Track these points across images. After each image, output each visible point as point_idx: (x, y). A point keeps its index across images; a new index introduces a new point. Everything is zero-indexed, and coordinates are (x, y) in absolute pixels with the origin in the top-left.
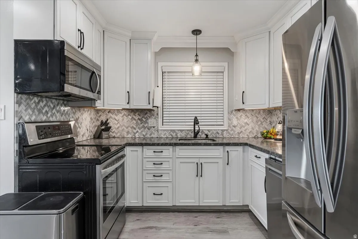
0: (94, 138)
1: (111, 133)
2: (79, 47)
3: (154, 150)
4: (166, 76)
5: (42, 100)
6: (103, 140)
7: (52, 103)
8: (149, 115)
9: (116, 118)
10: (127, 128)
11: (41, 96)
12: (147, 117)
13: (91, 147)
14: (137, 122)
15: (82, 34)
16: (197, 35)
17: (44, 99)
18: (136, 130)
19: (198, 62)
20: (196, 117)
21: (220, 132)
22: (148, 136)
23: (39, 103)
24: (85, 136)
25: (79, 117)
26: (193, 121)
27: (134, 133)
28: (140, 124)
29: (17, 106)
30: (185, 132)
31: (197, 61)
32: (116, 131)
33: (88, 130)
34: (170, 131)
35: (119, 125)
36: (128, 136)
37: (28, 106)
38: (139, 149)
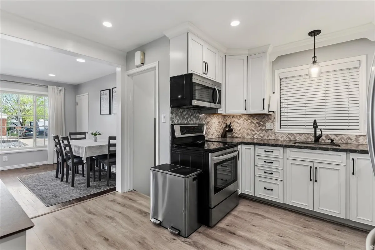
0: (222, 137)
1: (234, 134)
2: (204, 73)
3: (265, 150)
4: (284, 82)
5: (184, 110)
6: (228, 139)
7: (191, 112)
8: (266, 119)
9: (239, 122)
10: (247, 130)
11: (184, 108)
12: (264, 121)
13: (219, 143)
14: (256, 125)
15: (206, 64)
16: (315, 35)
17: (186, 110)
18: (255, 132)
19: (317, 63)
20: (315, 121)
21: (353, 138)
22: (265, 137)
23: (183, 112)
24: (214, 135)
25: (209, 121)
26: (312, 124)
27: (253, 134)
28: (258, 127)
29: (171, 114)
30: (305, 136)
31: (314, 62)
32: (238, 133)
33: (216, 131)
34: (288, 134)
35: (240, 127)
36: (248, 137)
37: (177, 114)
38: (252, 147)
